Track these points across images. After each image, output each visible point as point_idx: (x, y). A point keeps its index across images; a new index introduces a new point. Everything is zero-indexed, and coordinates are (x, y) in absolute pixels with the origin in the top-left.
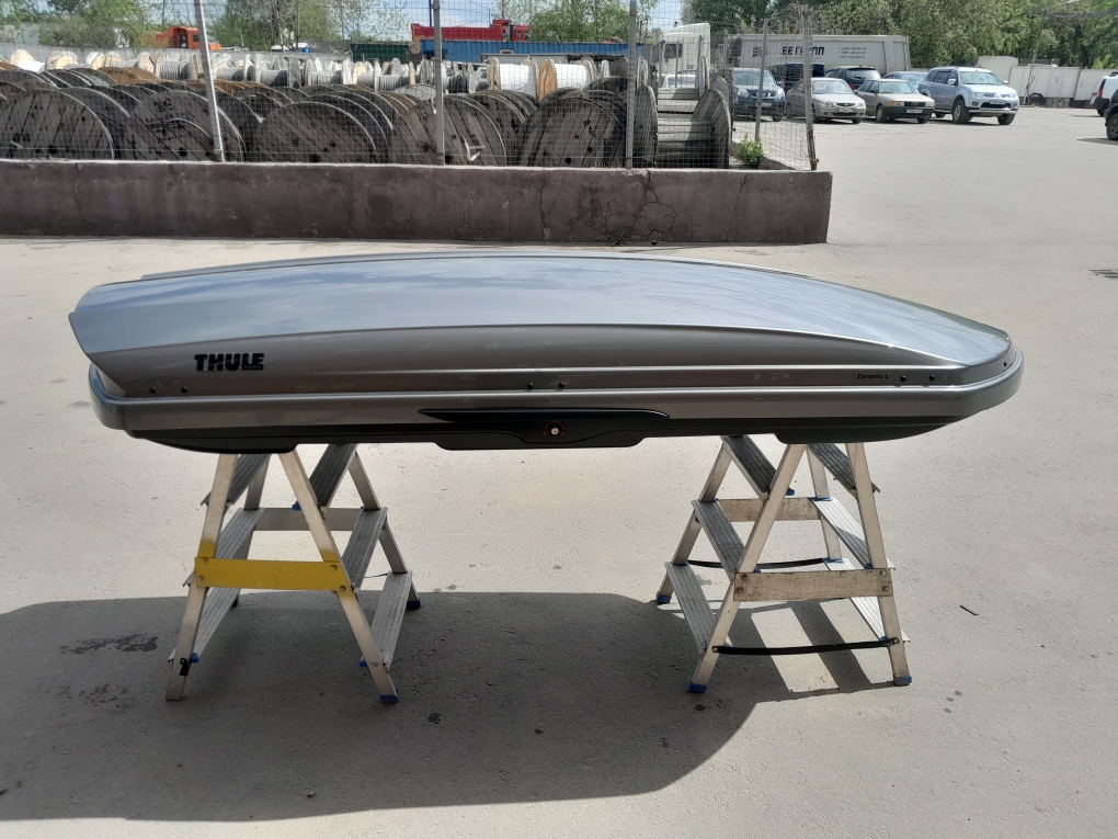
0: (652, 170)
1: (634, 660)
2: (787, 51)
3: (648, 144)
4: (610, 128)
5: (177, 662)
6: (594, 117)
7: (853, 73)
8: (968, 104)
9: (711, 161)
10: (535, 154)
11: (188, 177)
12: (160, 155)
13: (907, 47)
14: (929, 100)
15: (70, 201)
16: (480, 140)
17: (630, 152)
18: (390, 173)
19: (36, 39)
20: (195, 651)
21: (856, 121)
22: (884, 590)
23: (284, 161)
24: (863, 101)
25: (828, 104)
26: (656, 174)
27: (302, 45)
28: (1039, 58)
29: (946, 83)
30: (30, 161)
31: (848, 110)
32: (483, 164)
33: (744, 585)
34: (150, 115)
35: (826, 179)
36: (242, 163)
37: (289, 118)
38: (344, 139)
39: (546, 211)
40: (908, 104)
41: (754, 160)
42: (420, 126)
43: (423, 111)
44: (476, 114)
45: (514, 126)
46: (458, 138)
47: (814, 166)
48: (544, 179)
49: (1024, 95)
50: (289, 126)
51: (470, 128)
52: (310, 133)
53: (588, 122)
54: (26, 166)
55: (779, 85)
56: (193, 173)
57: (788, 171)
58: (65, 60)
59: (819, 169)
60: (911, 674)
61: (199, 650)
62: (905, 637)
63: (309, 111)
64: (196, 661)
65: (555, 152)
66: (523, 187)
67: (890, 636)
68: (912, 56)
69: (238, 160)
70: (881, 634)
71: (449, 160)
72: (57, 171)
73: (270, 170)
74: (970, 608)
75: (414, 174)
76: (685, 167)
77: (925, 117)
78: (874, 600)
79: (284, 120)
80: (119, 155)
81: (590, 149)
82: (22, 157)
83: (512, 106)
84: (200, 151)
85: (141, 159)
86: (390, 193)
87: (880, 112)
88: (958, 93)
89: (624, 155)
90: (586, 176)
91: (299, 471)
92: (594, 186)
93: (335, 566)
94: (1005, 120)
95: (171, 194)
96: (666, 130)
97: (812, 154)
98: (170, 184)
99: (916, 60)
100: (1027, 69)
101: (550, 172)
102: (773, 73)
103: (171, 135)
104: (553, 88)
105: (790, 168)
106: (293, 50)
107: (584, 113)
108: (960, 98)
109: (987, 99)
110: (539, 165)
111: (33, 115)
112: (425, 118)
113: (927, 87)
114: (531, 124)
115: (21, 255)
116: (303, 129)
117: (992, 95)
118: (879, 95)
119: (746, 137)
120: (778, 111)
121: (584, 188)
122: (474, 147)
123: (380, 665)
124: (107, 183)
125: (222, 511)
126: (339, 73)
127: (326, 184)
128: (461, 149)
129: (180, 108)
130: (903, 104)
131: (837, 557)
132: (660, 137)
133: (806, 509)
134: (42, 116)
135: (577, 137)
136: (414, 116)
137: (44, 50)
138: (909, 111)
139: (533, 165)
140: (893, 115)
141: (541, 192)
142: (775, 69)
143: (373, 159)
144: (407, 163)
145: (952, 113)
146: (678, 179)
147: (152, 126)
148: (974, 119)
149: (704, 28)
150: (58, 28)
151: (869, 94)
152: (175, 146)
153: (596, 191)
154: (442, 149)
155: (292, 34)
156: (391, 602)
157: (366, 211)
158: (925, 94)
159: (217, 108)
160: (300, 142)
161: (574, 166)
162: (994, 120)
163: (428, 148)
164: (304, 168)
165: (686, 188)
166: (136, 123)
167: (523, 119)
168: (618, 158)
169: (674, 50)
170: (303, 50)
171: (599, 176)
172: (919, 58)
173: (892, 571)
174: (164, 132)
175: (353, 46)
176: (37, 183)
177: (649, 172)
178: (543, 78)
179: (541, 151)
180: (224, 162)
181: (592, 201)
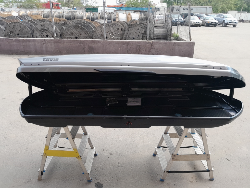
0: (153, 41)
1: (148, 172)
2: (184, 9)
3: (152, 35)
4: (144, 31)
5: (40, 172)
6: (140, 28)
7: (199, 15)
8: (226, 22)
9: (167, 39)
10: (126, 37)
11: (48, 42)
12: (42, 37)
13: (212, 9)
14: (217, 21)
15: (22, 47)
16: (114, 34)
17: (148, 37)
18: (93, 42)
19: (16, 7)
20: (44, 169)
21: (200, 26)
22: (208, 159)
23: (69, 38)
24: (202, 22)
25: (193, 22)
26: (154, 42)
27: (75, 8)
28: (242, 11)
29: (221, 17)
30: (13, 38)
31: (198, 24)
32: (114, 39)
33: (174, 157)
34: (40, 28)
35: (193, 43)
36: (60, 39)
37: (71, 29)
38: (83, 33)
39: (128, 50)
40: (212, 22)
41: (177, 38)
42: (100, 30)
43: (101, 27)
44: (113, 28)
45: (121, 29)
46: (109, 33)
47: (190, 40)
48: (128, 43)
49: (239, 19)
50: (71, 30)
51: (112, 31)
52: (75, 32)
53: (138, 30)
54: (12, 39)
55: (182, 18)
56: (49, 41)
57: (184, 41)
58: (23, 12)
59: (192, 41)
60: (214, 178)
61: (45, 169)
62: (213, 170)
63: (75, 27)
64: (44, 172)
65: (131, 36)
66: (123, 45)
67: (209, 169)
68: (213, 11)
69: (59, 38)
70: (207, 168)
71: (107, 38)
72: (19, 41)
73: (66, 40)
74: (228, 159)
75: (99, 42)
76: (161, 40)
77: (216, 25)
78: (206, 161)
79: (70, 29)
80: (33, 37)
81: (139, 36)
82: (11, 37)
83: (121, 25)
84: (51, 36)
85: (38, 38)
86: (93, 46)
87: (205, 24)
88: (224, 20)
89: (147, 37)
90: (138, 42)
91: (68, 131)
92: (140, 44)
93: (77, 152)
94: (234, 26)
95: (44, 46)
96: (156, 31)
97: (190, 37)
98: (44, 44)
99: (214, 11)
100: (240, 14)
101: (129, 41)
102: (181, 15)
103: (44, 32)
104: (131, 20)
105: (185, 41)
106: (72, 9)
107: (138, 28)
108: (224, 21)
109: (230, 21)
110: (127, 40)
111: (14, 28)
112: (101, 29)
113: (216, 18)
114: (125, 30)
115: (11, 60)
116: (74, 31)
117: (231, 20)
118: (205, 20)
119: (175, 32)
120: (182, 24)
121: (137, 45)
122: (112, 35)
123: (87, 174)
124: (30, 43)
125: (50, 139)
126: (83, 15)
127: (79, 44)
128: (109, 36)
129: (46, 26)
130: (211, 22)
131: (196, 146)
132: (155, 33)
133: (189, 135)
134: (16, 28)
135: (136, 33)
136: (99, 28)
137: (18, 10)
138: (212, 24)
139: (126, 40)
140: (208, 25)
141: (127, 46)
142: (181, 14)
143: (90, 38)
144: (97, 39)
145: (222, 24)
146: (159, 43)
147: (40, 30)
148: (227, 26)
149: (165, 4)
150: (21, 4)
151: (203, 20)
152: (45, 34)
153: (140, 46)
154: (105, 36)
155: (73, 5)
156: (90, 156)
157: (88, 50)
158: (216, 20)
159: (54, 26)
160: (73, 34)
161: (135, 40)
162: (232, 26)
163: (102, 35)
164: (74, 40)
165: (161, 45)
166: (37, 29)
167: (124, 29)
168: (145, 38)
169: (158, 9)
170: (75, 9)
171: (141, 42)
172: (215, 11)
173: (210, 155)
174: (43, 32)
175: (86, 8)
176: (14, 43)
177: (152, 42)
178: (128, 17)
179: (127, 36)
180: (56, 39)
181: (139, 48)
